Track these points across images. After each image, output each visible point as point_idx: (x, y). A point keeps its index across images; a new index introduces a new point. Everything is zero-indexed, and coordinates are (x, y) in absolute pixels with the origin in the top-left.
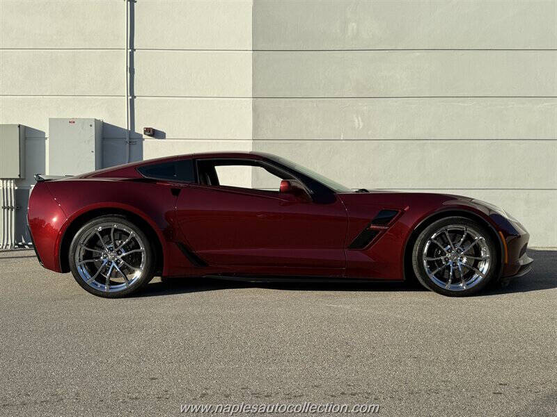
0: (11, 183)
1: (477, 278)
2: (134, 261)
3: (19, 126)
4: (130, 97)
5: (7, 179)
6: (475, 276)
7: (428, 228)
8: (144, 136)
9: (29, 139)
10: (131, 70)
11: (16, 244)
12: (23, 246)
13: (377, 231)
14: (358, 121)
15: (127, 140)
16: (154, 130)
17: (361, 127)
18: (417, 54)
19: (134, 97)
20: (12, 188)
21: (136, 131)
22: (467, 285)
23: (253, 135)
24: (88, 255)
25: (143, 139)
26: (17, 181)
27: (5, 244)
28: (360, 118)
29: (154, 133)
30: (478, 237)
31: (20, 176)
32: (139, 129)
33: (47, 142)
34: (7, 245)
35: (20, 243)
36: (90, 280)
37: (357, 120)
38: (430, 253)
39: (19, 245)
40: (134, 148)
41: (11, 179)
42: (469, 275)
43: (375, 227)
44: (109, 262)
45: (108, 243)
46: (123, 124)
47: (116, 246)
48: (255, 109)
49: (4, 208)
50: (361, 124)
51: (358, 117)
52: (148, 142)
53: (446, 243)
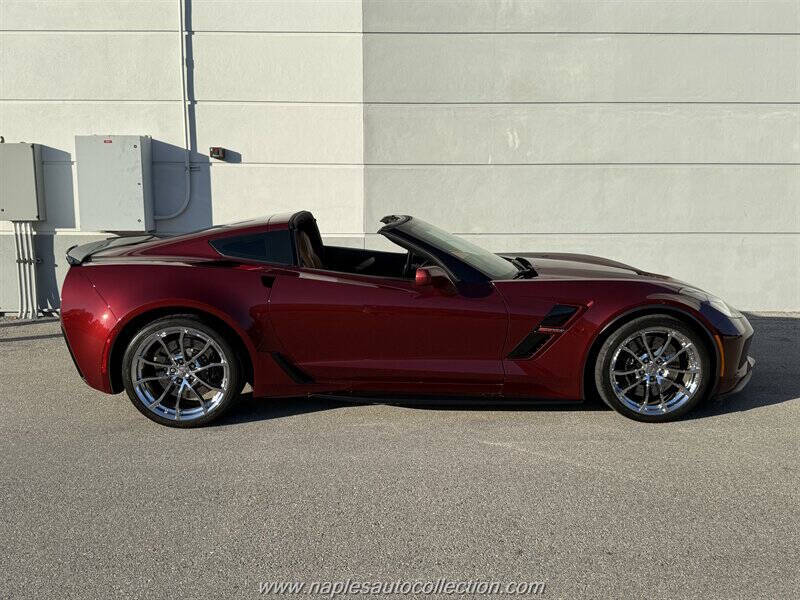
0: (26, 226)
1: (682, 398)
2: (213, 378)
3: (33, 146)
4: (188, 103)
5: (21, 222)
6: (680, 394)
8: (212, 160)
9: (47, 164)
10: (189, 63)
11: (39, 311)
12: (49, 314)
13: (547, 335)
14: (514, 137)
15: (187, 165)
16: (224, 151)
17: (517, 148)
19: (194, 102)
20: (29, 233)
21: (199, 151)
22: (668, 406)
23: (365, 158)
25: (211, 164)
26: (34, 224)
27: (24, 310)
28: (516, 134)
29: (224, 155)
31: (38, 217)
32: (204, 149)
33: (74, 168)
34: (27, 312)
35: (45, 310)
36: (154, 404)
37: (511, 136)
38: (620, 365)
39: (43, 312)
40: (197, 175)
41: (26, 222)
42: (673, 391)
43: (545, 329)
44: (179, 380)
45: (176, 352)
46: (180, 141)
47: (188, 358)
48: (367, 120)
49: (19, 261)
50: (517, 142)
51: (512, 133)
52: (217, 167)
53: (642, 351)
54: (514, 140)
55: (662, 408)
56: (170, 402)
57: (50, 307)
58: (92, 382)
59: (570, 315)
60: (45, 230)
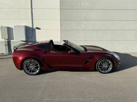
3: (7, 27)
6: (109, 69)
7: (100, 60)
9: (9, 30)
12: (10, 53)
13: (89, 61)
15: (32, 30)
19: (33, 20)
23: (60, 29)
24: (27, 67)
27: (6, 53)
29: (38, 28)
30: (110, 62)
32: (34, 27)
36: (28, 72)
38: (100, 65)
42: (107, 69)
44: (32, 68)
46: (31, 26)
47: (33, 65)
48: (61, 23)
49: (5, 45)
51: (84, 25)
52: (37, 30)
53: (103, 63)
55: (106, 72)
56: (30, 71)
58: (18, 68)
59: (92, 58)
60: (9, 40)
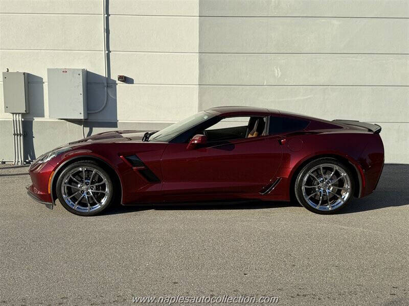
0: (19, 116)
3: (24, 74)
4: (107, 52)
5: (16, 114)
8: (118, 82)
9: (31, 83)
10: (107, 31)
11: (24, 162)
12: (29, 162)
14: (278, 71)
15: (106, 84)
16: (125, 77)
17: (279, 77)
18: (323, 20)
19: (109, 52)
20: (20, 120)
21: (111, 78)
23: (199, 81)
25: (117, 84)
26: (23, 115)
27: (17, 161)
28: (279, 69)
29: (125, 79)
31: (26, 111)
32: (114, 77)
33: (46, 86)
34: (18, 162)
35: (27, 161)
37: (276, 71)
39: (26, 162)
40: (110, 90)
41: (19, 114)
46: (103, 73)
48: (200, 61)
49: (15, 135)
50: (280, 74)
51: (277, 69)
52: (121, 87)
54: (278, 72)
57: (30, 159)
60: (28, 118)
